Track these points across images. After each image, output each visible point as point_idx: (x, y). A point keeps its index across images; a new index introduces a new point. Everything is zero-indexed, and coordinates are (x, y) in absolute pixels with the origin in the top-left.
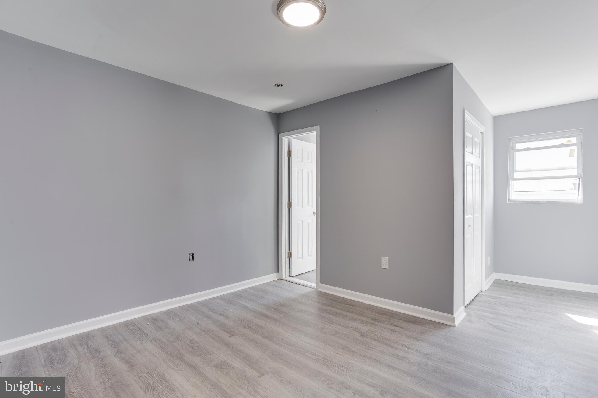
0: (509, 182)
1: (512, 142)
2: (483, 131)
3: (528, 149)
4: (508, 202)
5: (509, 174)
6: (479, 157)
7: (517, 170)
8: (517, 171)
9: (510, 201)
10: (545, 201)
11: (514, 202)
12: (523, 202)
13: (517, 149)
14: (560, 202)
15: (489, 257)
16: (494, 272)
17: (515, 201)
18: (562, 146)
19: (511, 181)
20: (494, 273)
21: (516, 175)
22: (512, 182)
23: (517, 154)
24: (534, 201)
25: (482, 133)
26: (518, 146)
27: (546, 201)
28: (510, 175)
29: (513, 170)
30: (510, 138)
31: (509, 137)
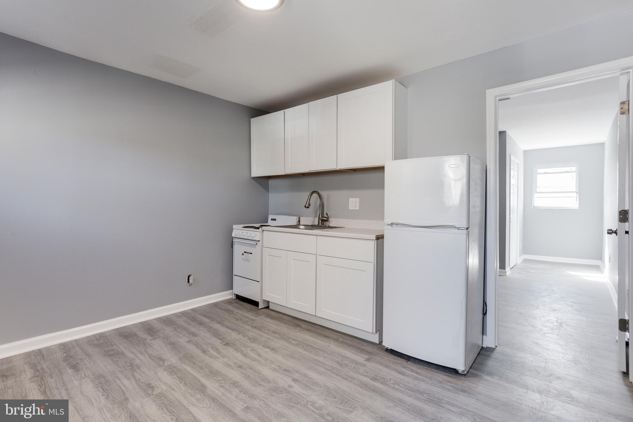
0: (533, 194)
1: (536, 168)
3: (546, 173)
4: (532, 208)
5: (534, 189)
6: (516, 179)
11: (536, 207)
13: (539, 173)
15: (521, 244)
20: (523, 255)
21: (538, 190)
23: (539, 176)
25: (518, 164)
29: (536, 186)
31: (534, 165)
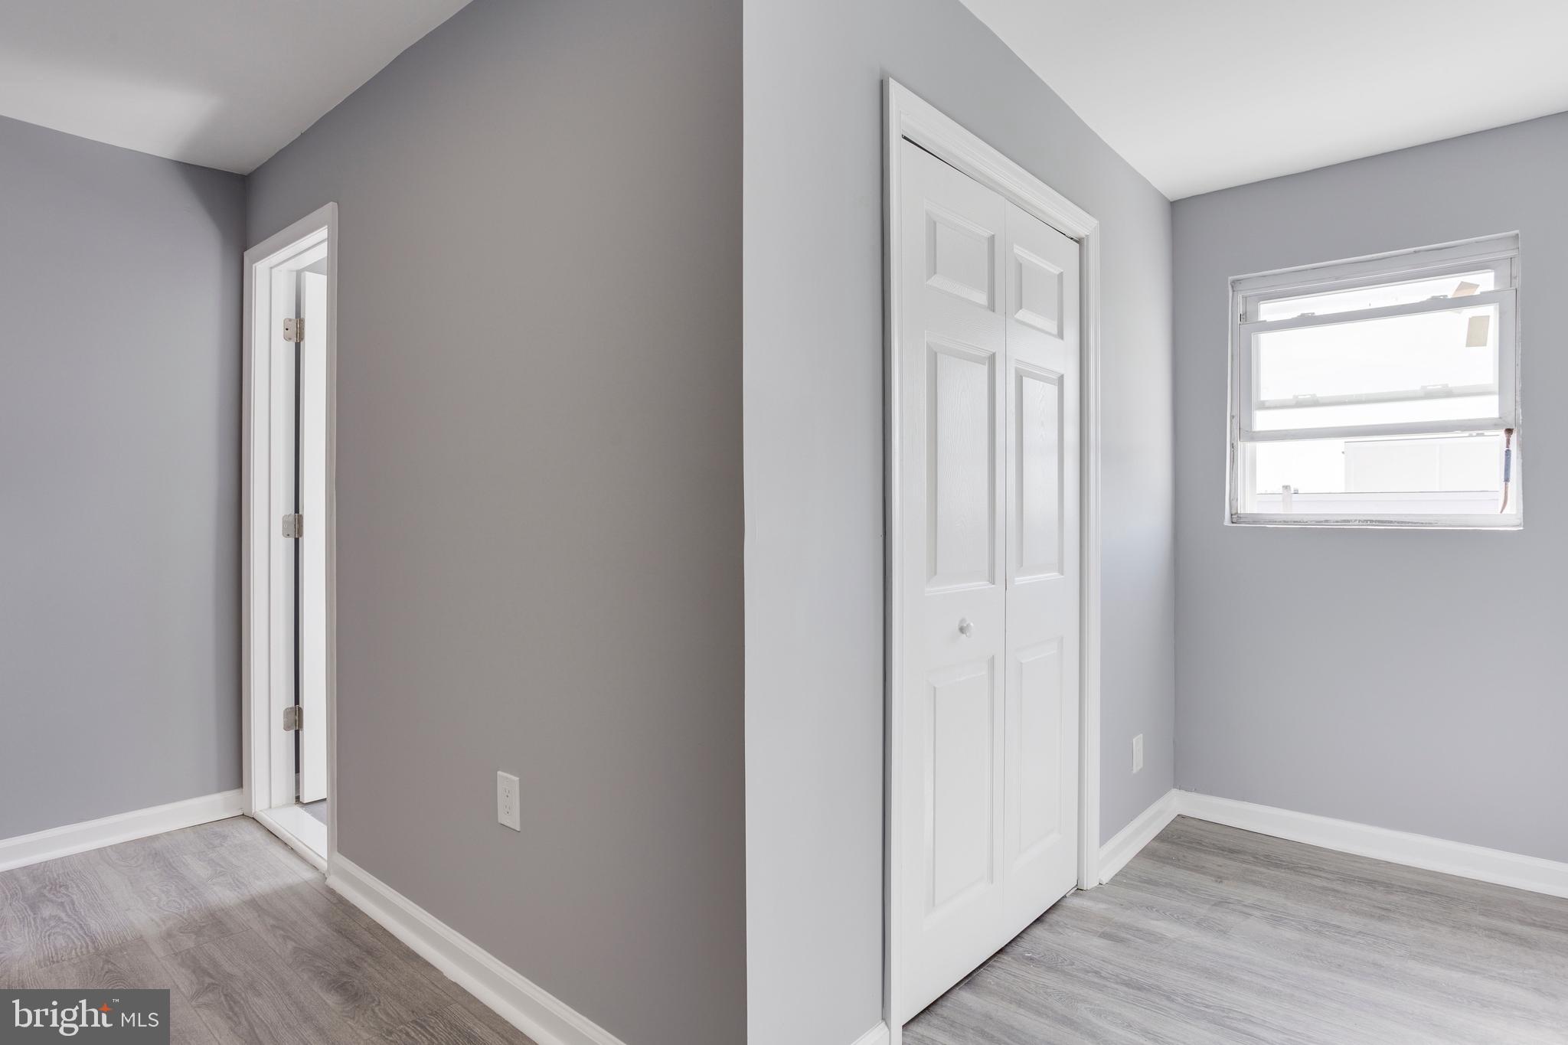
0: (1232, 446)
1: (1245, 298)
2: (1081, 232)
3: (1307, 321)
4: (1227, 522)
5: (1232, 417)
7: (1263, 402)
8: (1263, 406)
9: (1235, 518)
10: (1371, 521)
11: (1254, 522)
12: (1285, 522)
13: (1265, 321)
14: (1430, 524)
16: (1175, 786)
17: (1255, 519)
18: (1437, 304)
19: (1240, 445)
20: (1174, 791)
21: (1262, 421)
22: (1244, 448)
23: (1264, 340)
24: (1326, 521)
25: (1076, 240)
26: (1269, 311)
27: (1376, 521)
28: (1236, 420)
29: (1248, 400)
30: (1234, 282)
31: (1231, 278)
